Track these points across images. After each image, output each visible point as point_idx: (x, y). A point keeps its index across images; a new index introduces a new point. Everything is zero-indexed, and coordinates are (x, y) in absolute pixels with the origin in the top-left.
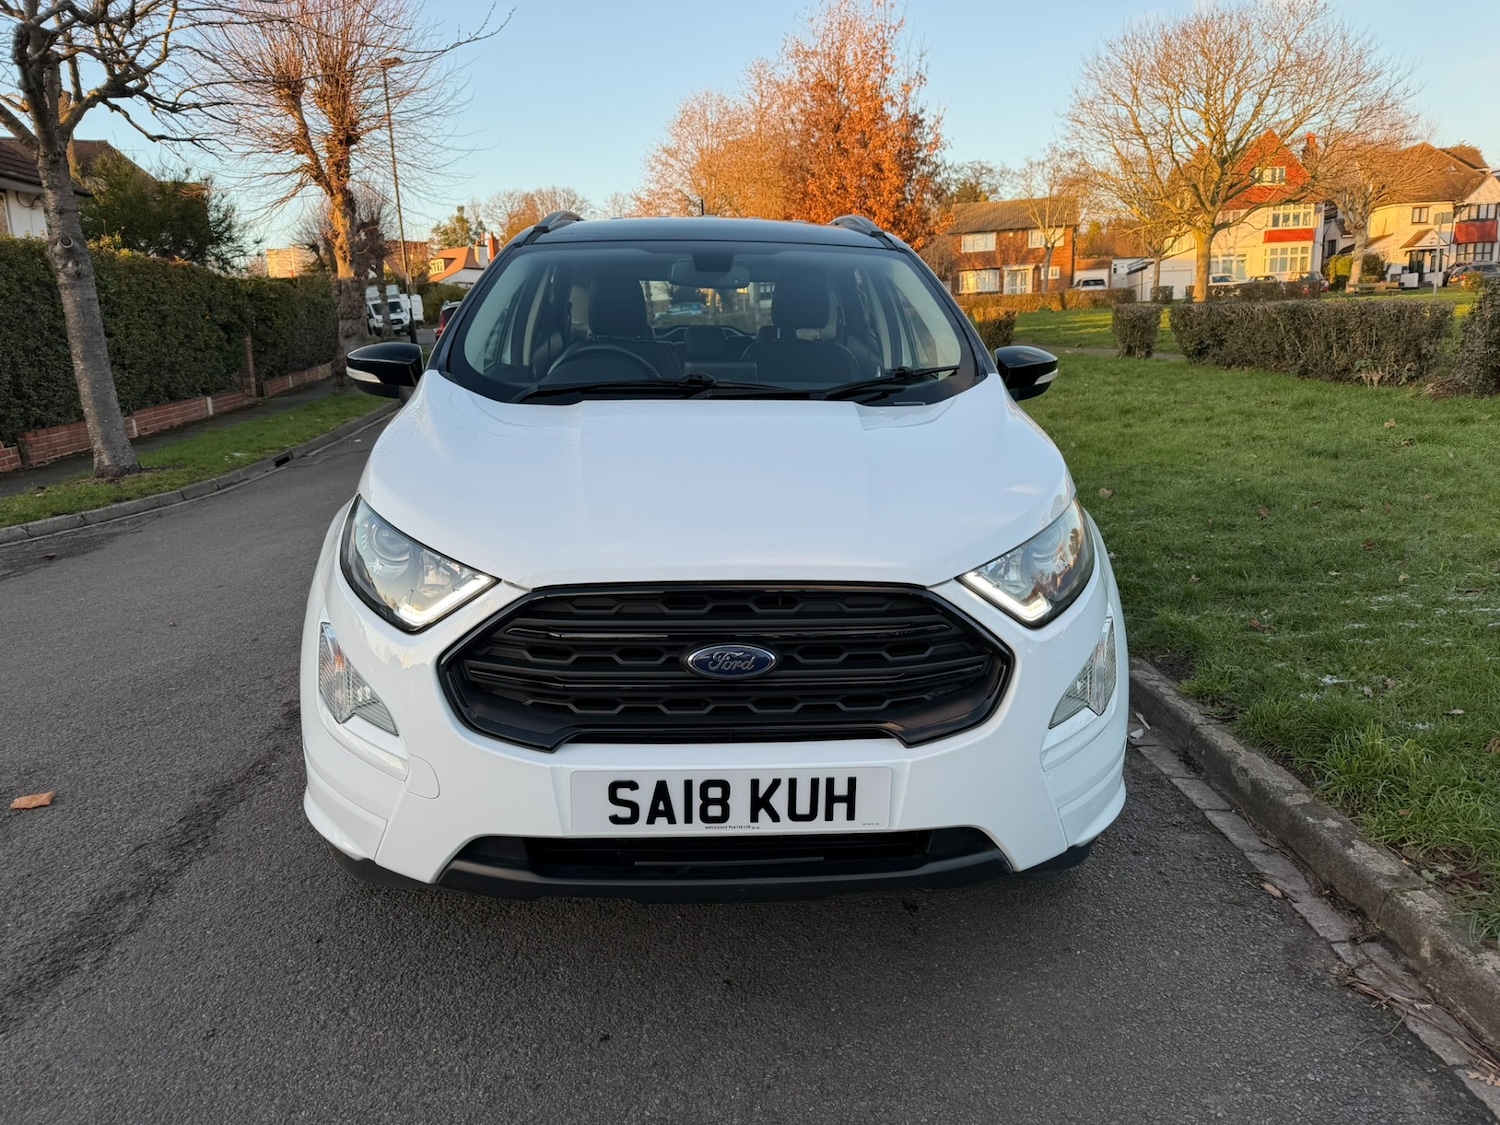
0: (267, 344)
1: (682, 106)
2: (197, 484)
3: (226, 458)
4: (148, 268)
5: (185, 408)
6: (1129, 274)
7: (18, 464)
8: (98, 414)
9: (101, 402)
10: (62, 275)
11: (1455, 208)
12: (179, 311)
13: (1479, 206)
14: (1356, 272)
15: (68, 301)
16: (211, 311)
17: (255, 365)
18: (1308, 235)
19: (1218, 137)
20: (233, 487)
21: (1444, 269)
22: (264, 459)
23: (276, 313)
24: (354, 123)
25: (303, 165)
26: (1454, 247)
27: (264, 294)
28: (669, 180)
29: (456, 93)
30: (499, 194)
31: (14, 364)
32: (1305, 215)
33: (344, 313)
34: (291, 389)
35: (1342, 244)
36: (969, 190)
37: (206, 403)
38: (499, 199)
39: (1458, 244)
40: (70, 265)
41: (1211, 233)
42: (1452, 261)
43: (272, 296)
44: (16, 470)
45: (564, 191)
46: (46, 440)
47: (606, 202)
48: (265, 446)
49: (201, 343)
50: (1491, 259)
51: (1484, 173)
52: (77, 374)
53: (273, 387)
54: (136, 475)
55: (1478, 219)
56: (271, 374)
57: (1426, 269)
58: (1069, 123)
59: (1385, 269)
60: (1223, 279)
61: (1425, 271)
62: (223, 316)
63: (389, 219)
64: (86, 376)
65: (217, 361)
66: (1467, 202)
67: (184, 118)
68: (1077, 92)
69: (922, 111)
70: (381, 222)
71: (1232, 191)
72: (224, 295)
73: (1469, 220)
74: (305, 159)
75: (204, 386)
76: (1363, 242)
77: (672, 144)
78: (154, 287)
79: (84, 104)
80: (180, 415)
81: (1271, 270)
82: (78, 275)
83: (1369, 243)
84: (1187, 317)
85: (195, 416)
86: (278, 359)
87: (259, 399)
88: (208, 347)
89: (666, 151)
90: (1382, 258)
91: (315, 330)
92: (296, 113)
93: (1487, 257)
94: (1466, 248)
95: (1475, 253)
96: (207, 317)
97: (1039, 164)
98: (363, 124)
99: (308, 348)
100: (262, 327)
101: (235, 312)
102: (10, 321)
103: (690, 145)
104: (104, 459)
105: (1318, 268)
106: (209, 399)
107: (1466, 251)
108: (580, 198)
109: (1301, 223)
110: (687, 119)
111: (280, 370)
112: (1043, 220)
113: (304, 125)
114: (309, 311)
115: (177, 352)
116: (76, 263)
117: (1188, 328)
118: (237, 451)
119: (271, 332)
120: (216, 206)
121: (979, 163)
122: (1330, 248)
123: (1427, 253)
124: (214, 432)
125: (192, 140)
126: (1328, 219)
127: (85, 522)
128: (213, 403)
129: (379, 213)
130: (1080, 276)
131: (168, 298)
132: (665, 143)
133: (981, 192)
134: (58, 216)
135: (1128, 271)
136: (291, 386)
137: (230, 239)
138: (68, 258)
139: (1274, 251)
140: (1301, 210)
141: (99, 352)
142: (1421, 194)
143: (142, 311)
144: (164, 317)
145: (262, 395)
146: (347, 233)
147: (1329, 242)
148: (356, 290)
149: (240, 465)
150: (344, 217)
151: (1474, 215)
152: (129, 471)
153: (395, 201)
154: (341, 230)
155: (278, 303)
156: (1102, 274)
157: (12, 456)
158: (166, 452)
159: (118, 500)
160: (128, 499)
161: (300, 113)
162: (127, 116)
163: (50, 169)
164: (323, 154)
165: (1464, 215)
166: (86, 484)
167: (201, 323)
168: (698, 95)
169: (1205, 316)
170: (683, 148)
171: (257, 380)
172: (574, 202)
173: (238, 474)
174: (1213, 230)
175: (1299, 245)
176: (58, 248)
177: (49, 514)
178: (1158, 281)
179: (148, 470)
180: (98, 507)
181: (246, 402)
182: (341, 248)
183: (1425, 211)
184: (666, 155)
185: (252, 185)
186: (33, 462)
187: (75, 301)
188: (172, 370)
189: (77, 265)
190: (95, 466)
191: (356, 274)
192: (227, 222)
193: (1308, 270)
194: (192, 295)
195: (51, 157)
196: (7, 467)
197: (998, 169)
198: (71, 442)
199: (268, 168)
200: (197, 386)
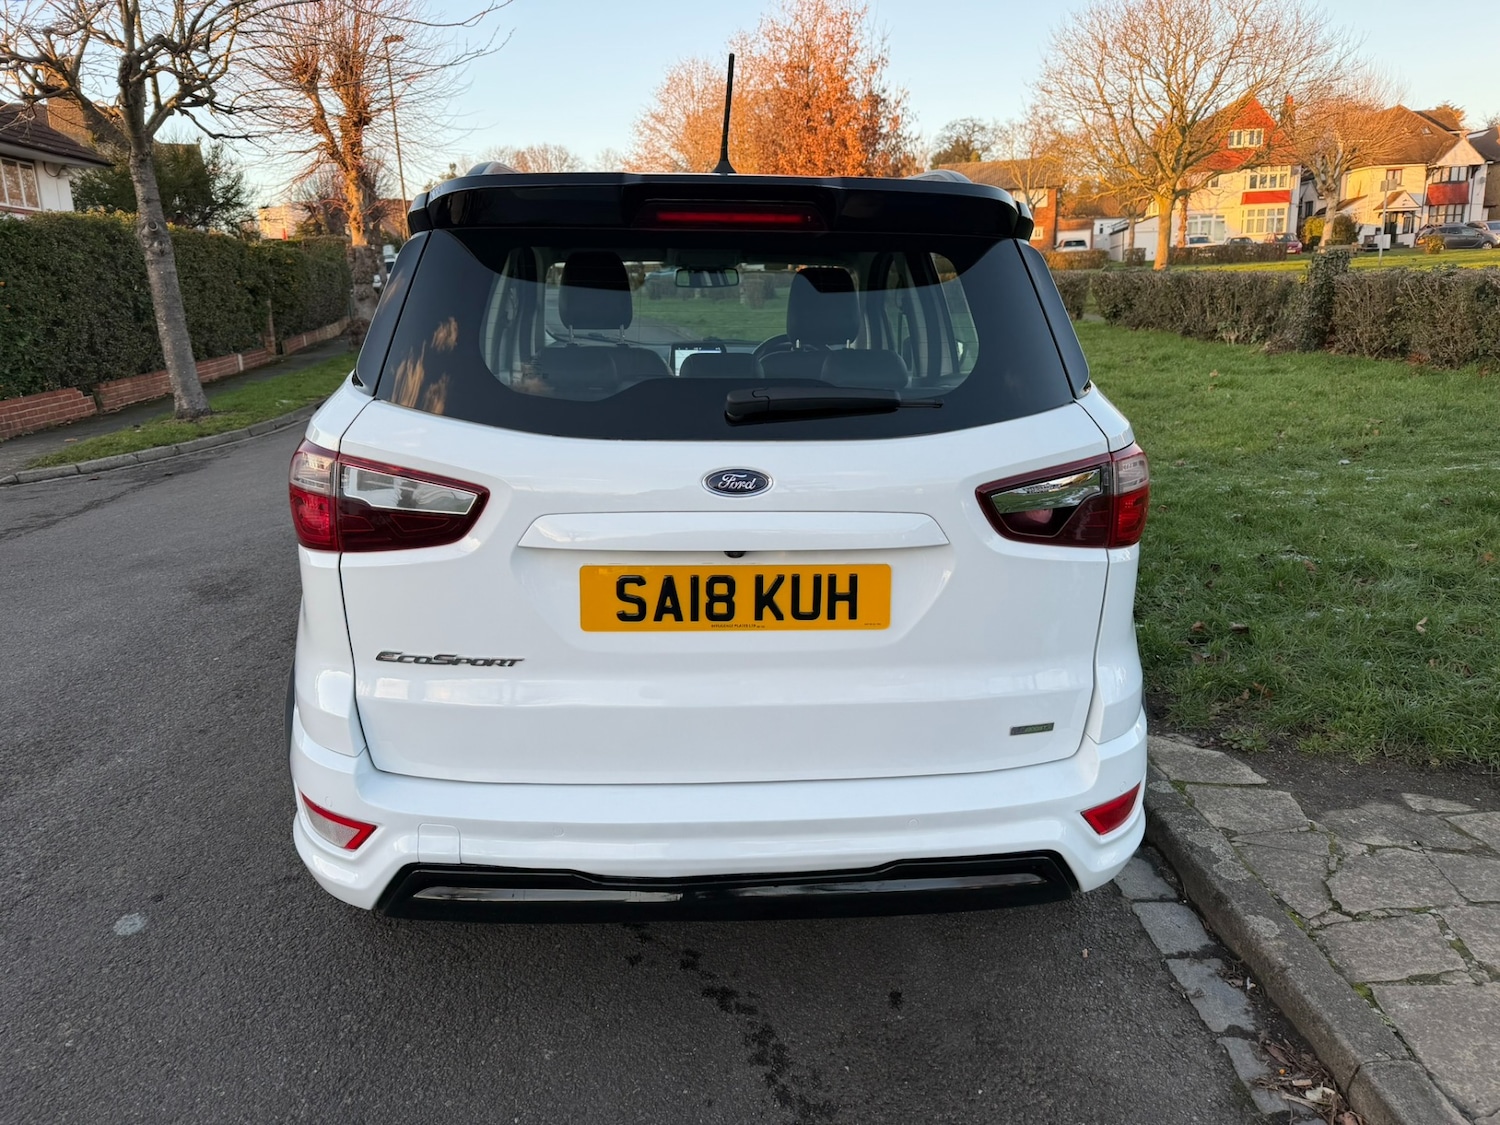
0: (285, 306)
1: (669, 73)
2: (260, 424)
3: (277, 404)
4: (190, 239)
5: (221, 364)
6: (1111, 234)
7: (94, 410)
8: (178, 366)
9: (180, 357)
10: (149, 253)
11: (1428, 170)
12: (216, 277)
13: (1451, 168)
14: (1327, 233)
15: (153, 274)
16: (240, 277)
17: (275, 325)
18: (1284, 196)
19: (1178, 105)
20: (288, 427)
21: (1416, 230)
22: (307, 405)
23: (293, 277)
24: (366, 106)
25: (321, 144)
26: (1426, 209)
27: (279, 259)
28: (657, 144)
29: (457, 77)
30: (490, 151)
31: (91, 325)
32: (1282, 177)
33: (358, 278)
34: (304, 347)
35: (1318, 206)
36: (962, 147)
37: (237, 359)
38: (490, 156)
39: (1430, 206)
40: (156, 244)
41: (1173, 198)
42: (1425, 222)
43: (289, 261)
44: (93, 415)
45: (555, 148)
46: (115, 390)
47: (598, 159)
48: (306, 395)
49: (234, 306)
50: (1462, 221)
51: (1457, 135)
52: (160, 334)
53: (291, 345)
54: (209, 417)
55: (1449, 181)
56: (287, 334)
57: (1399, 230)
58: (1037, 93)
59: (1357, 230)
60: (1201, 240)
61: (1397, 232)
62: (251, 280)
63: (385, 181)
64: (168, 335)
65: (247, 321)
66: (1439, 164)
67: (238, 119)
68: (1046, 62)
69: (884, 91)
70: (377, 185)
71: (1191, 159)
72: (252, 262)
73: (1441, 182)
74: (323, 139)
75: (235, 344)
76: (1335, 204)
77: (660, 109)
78: (195, 256)
79: (162, 112)
80: (217, 371)
81: (1248, 232)
82: (162, 253)
83: (1341, 206)
84: (1104, 284)
85: (228, 371)
86: (293, 320)
87: (280, 356)
88: (238, 308)
89: (654, 117)
90: (1354, 220)
91: (325, 292)
92: (313, 97)
93: (1458, 219)
94: (1438, 209)
95: (1446, 215)
96: (238, 283)
97: (1021, 126)
98: (375, 106)
99: (318, 309)
100: (280, 291)
101: (260, 278)
102: (88, 289)
103: (677, 112)
104: (182, 403)
105: (1293, 230)
106: (240, 357)
107: (1438, 212)
108: (572, 156)
109: (1278, 184)
110: (674, 85)
111: (297, 330)
112: (1024, 183)
113: (320, 108)
114: (319, 274)
115: (214, 314)
116: (161, 243)
117: (1105, 294)
118: (284, 398)
119: (288, 294)
120: (226, 173)
121: (972, 121)
122: (1306, 210)
123: (1400, 215)
124: (253, 384)
125: (246, 137)
126: (1305, 180)
127: (178, 452)
128: (244, 360)
129: (375, 176)
130: (1063, 236)
131: (206, 266)
132: (654, 108)
133: (973, 149)
134: (145, 205)
135: (1111, 231)
136: (305, 344)
137: (240, 205)
138: (154, 239)
139: (1251, 213)
140: (1278, 171)
141: (179, 316)
142: (1390, 157)
143: (186, 278)
144: (204, 283)
145: (281, 353)
146: (360, 205)
147: (1307, 203)
148: (369, 257)
149: (288, 410)
150: (358, 191)
151: (1445, 178)
152: (203, 413)
153: (398, 171)
154: (355, 202)
155: (294, 268)
156: (1084, 235)
157: (90, 403)
158: (226, 399)
159: (202, 436)
160: (209, 435)
161: (317, 97)
162: (193, 118)
163: (139, 166)
164: (337, 133)
165: (1436, 178)
166: (172, 424)
167: (233, 288)
168: (684, 62)
169: (1118, 283)
170: (670, 113)
171: (277, 339)
172: (565, 160)
173: (290, 417)
174: (1174, 196)
175: (1276, 206)
176: (146, 230)
177: (151, 445)
178: (1133, 242)
179: (219, 412)
180: (187, 440)
181: (269, 359)
182: (355, 219)
183: (1398, 173)
184: (654, 120)
185: (274, 162)
186: (106, 409)
187: (160, 274)
188: (210, 330)
189: (161, 244)
190: (176, 409)
191: (368, 243)
192: (235, 188)
193: (1284, 231)
194: (226, 263)
195: (141, 157)
196: (86, 413)
197: (990, 127)
198: (133, 392)
199: (288, 147)
200: (230, 344)
